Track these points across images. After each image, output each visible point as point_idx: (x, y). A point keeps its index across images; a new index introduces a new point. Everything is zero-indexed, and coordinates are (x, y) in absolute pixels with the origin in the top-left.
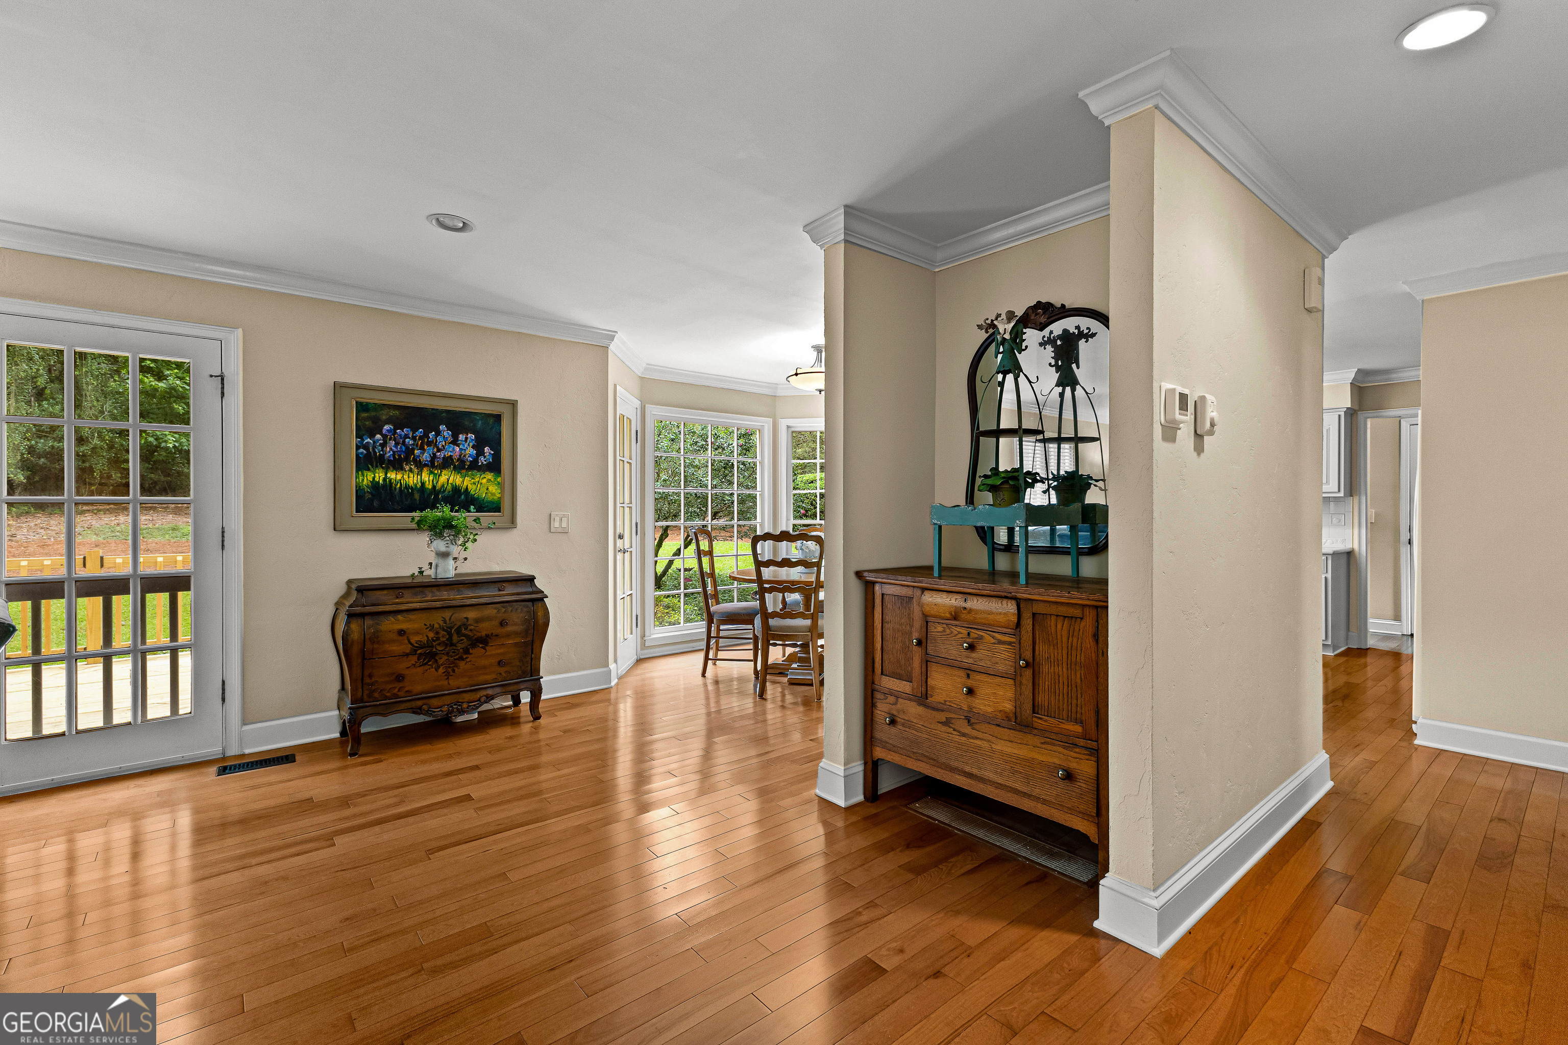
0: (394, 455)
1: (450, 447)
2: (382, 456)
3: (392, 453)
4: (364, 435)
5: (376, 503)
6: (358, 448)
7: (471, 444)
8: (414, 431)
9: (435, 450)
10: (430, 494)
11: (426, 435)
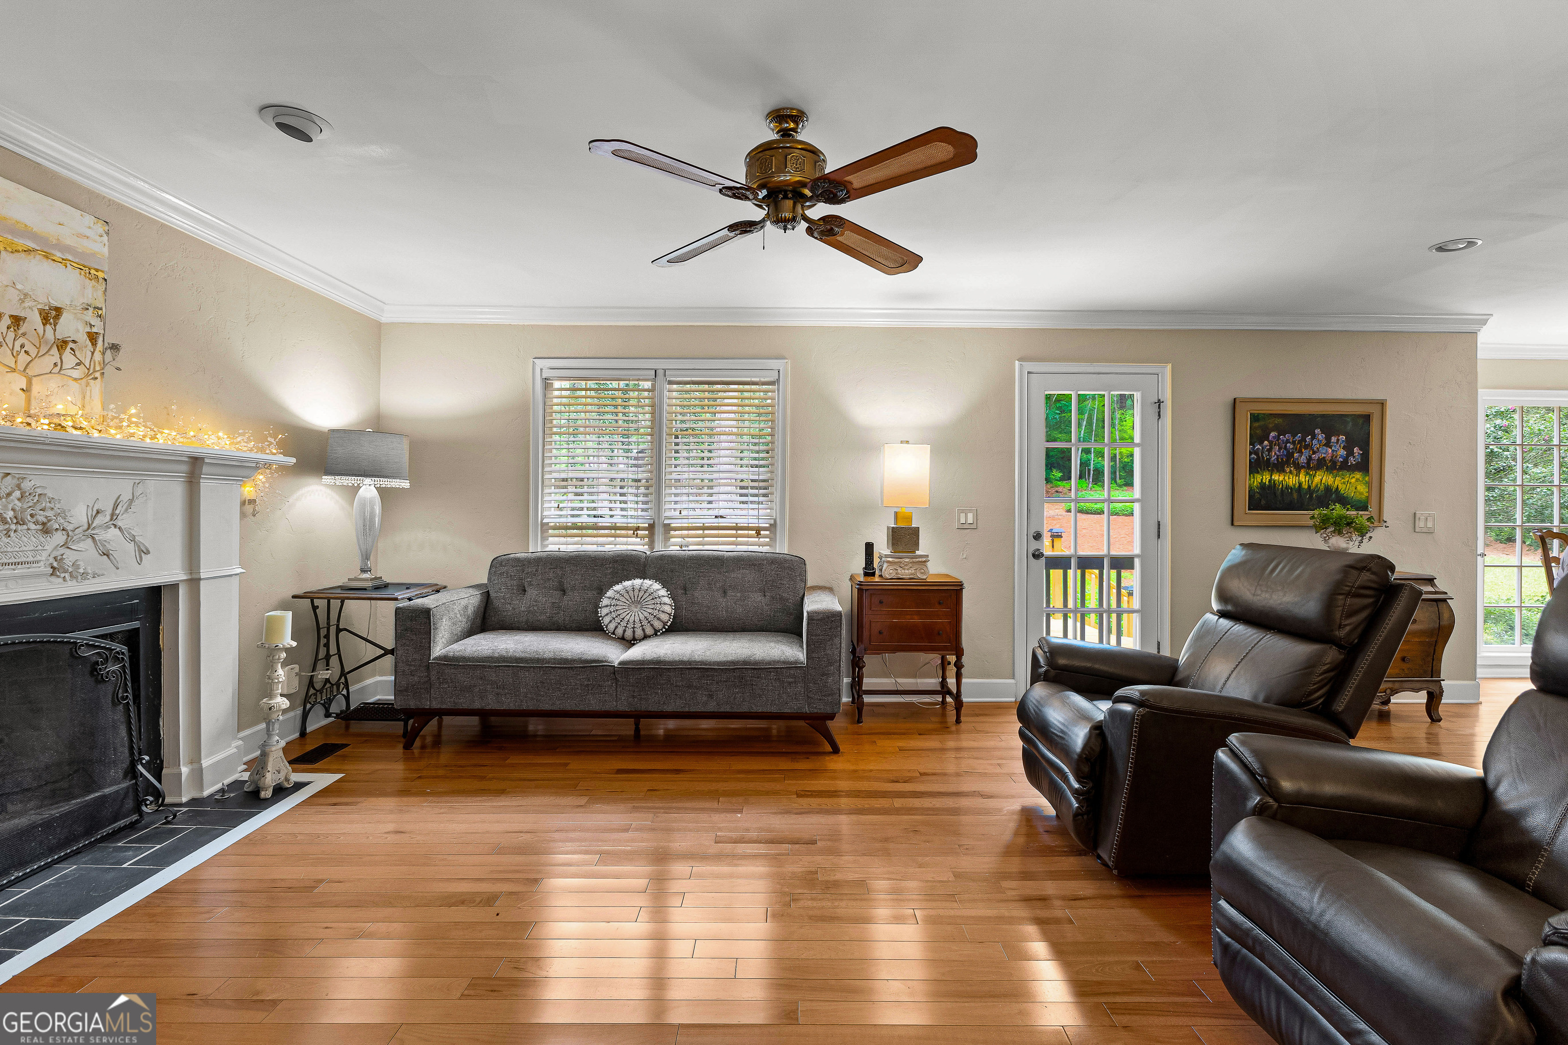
0: (1277, 459)
1: (1323, 449)
2: (1268, 460)
3: (1276, 457)
4: (1255, 442)
5: (1263, 502)
6: (1251, 453)
7: (1342, 445)
8: (1294, 436)
9: (1311, 453)
10: (1306, 494)
11: (1304, 440)
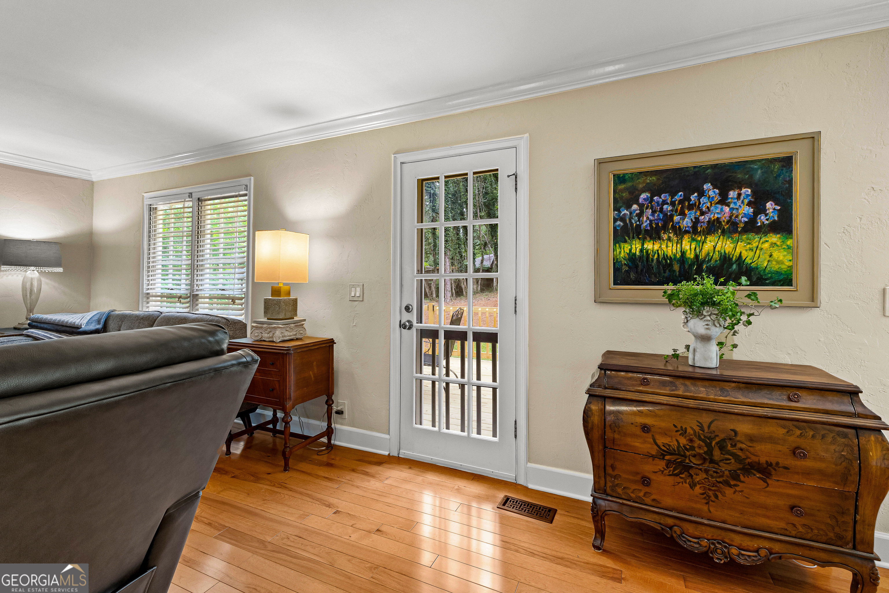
0: (651, 224)
1: (717, 207)
2: (639, 226)
3: (648, 222)
4: (621, 207)
5: (633, 276)
6: (615, 220)
7: (746, 201)
8: (673, 195)
9: (698, 213)
10: (691, 265)
11: (687, 198)
